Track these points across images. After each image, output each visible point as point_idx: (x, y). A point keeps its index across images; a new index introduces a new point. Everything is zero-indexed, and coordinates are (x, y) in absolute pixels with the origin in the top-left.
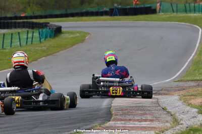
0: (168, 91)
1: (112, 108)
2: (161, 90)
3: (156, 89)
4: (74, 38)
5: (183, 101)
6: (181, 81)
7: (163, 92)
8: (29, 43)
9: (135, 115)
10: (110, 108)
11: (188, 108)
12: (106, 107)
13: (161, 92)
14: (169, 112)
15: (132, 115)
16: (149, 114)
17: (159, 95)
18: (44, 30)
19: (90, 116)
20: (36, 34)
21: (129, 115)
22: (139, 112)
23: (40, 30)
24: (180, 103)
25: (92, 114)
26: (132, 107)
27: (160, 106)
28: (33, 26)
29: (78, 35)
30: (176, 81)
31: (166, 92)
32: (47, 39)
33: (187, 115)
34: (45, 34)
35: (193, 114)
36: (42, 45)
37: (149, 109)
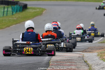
0: (92, 49)
1: (51, 61)
2: (88, 49)
3: (85, 48)
4: (35, 12)
5: (99, 57)
6: (103, 43)
7: (88, 50)
8: (5, 15)
9: (64, 65)
10: (50, 60)
11: (101, 62)
12: (47, 60)
13: (87, 50)
14: (87, 64)
15: (63, 65)
16: (74, 65)
17: (85, 52)
18: (16, 6)
19: (34, 66)
20: (10, 9)
21: (61, 65)
22: (68, 64)
23: (13, 6)
24: (97, 58)
25: (37, 64)
26: (65, 60)
27: (83, 60)
28: (8, 3)
29: (38, 10)
30: (100, 43)
31: (90, 50)
32: (17, 13)
33: (99, 67)
34: (16, 9)
35: (103, 65)
36: (14, 16)
37: (75, 61)
